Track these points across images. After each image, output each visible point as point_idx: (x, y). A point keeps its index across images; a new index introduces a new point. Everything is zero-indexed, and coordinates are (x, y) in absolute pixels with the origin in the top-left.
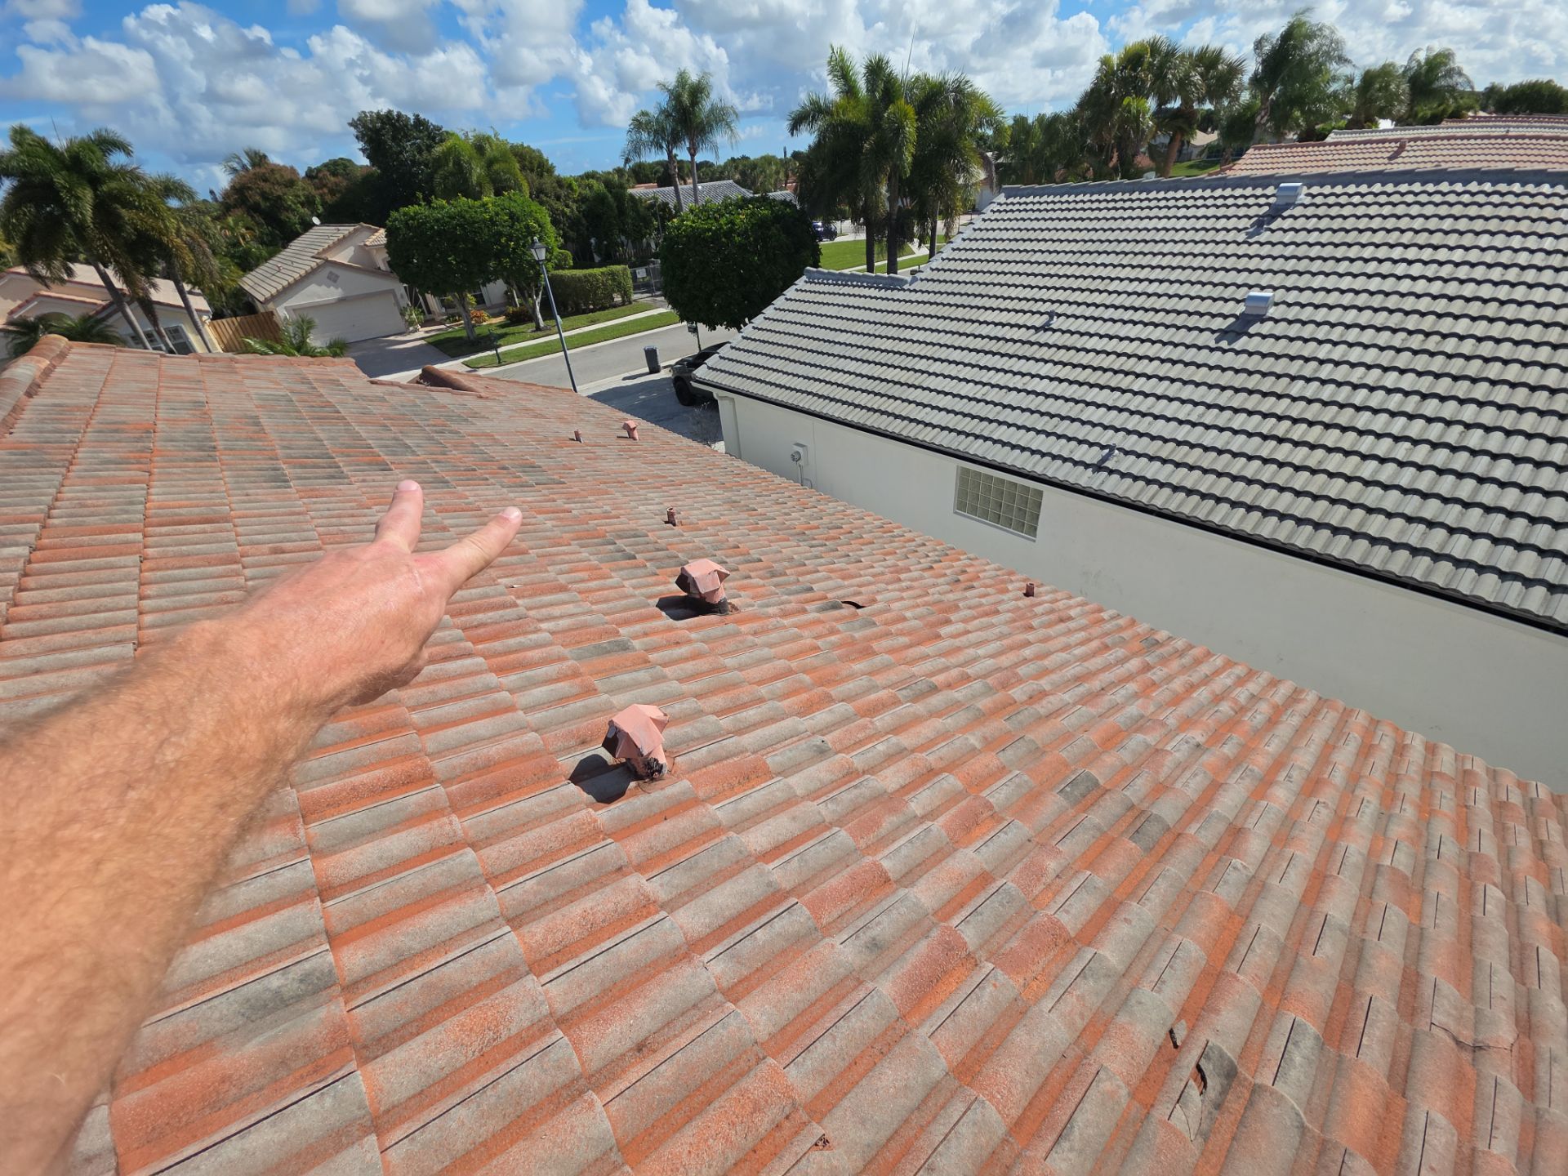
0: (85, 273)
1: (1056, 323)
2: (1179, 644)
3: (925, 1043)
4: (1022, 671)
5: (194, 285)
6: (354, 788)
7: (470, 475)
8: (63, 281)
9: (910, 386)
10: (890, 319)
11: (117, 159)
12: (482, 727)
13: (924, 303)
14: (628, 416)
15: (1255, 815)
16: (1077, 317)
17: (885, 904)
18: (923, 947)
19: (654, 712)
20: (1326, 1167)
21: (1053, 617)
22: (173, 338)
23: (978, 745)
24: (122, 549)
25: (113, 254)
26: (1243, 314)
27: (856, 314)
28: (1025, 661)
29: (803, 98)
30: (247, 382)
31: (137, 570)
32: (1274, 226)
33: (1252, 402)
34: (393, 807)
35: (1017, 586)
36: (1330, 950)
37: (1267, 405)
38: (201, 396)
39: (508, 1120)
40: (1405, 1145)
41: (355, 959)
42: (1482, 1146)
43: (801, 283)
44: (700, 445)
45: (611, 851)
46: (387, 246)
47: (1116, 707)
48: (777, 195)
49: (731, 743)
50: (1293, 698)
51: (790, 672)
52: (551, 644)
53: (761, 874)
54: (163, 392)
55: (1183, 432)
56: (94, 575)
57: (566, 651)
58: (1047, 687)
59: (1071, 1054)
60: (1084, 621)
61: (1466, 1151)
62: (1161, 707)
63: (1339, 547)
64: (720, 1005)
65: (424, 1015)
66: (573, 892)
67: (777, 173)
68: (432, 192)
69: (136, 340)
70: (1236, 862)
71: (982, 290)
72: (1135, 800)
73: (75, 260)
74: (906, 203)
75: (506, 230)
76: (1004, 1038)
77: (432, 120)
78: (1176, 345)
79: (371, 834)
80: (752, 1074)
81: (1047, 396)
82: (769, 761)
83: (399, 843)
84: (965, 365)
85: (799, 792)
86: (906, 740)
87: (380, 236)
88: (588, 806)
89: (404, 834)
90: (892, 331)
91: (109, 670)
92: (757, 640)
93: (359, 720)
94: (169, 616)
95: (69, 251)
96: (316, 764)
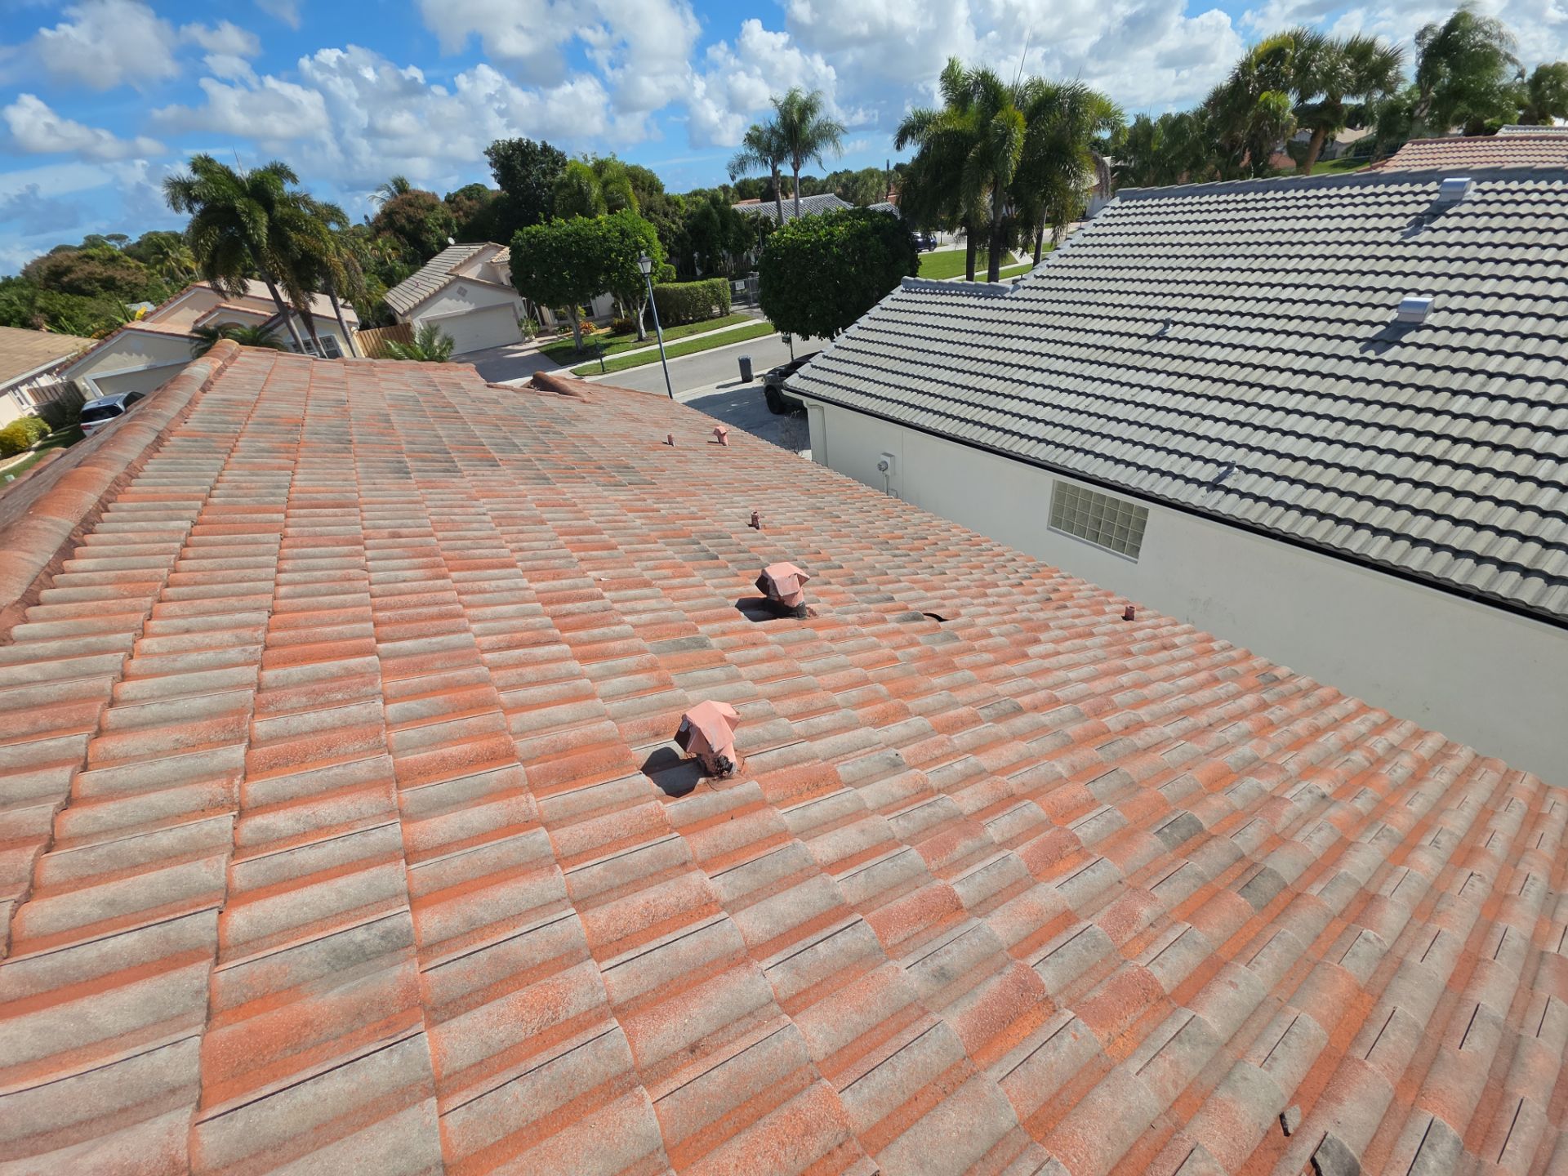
0: (258, 288)
1: (1171, 331)
2: (1303, 682)
3: (994, 1090)
4: (1118, 698)
5: (347, 299)
6: (443, 759)
7: (569, 474)
8: (239, 295)
9: (1006, 396)
10: (988, 327)
11: (288, 188)
12: (563, 712)
13: (1026, 311)
14: (716, 421)
15: (1392, 883)
16: (1196, 326)
17: (956, 932)
18: (995, 983)
19: (727, 710)
21: (1155, 643)
23: (1065, 774)
24: (267, 528)
25: (282, 272)
26: (1395, 322)
27: (953, 323)
28: (1122, 688)
29: (909, 111)
30: (383, 384)
31: (277, 547)
32: (1435, 225)
33: (1403, 419)
34: (477, 780)
35: (1115, 609)
36: (1480, 1045)
37: (1422, 422)
38: (343, 395)
39: (561, 1103)
41: (432, 923)
43: (897, 292)
44: (788, 452)
45: (676, 845)
46: (510, 262)
47: (1225, 747)
48: (879, 207)
49: (802, 748)
50: (1444, 753)
51: (866, 681)
52: (633, 637)
53: (826, 885)
54: (313, 391)
55: (1315, 451)
56: (243, 549)
57: (646, 645)
58: (1146, 718)
59: (1161, 1125)
60: (1191, 651)
62: (1279, 750)
63: (1506, 585)
64: (776, 1017)
65: (490, 985)
66: (638, 882)
67: (880, 184)
68: (553, 212)
69: (297, 347)
70: (1369, 933)
71: (1091, 297)
72: (1246, 851)
73: (251, 277)
74: (1013, 211)
75: (616, 246)
76: (1083, 1095)
77: (556, 145)
78: (1312, 355)
79: (456, 804)
80: (805, 1093)
81: (1158, 409)
82: (840, 769)
83: (479, 816)
84: (1068, 375)
85: (870, 805)
86: (986, 761)
87: (505, 254)
88: (658, 797)
89: (484, 807)
90: (990, 341)
91: (246, 634)
92: (834, 647)
93: (453, 696)
94: (300, 589)
95: (245, 269)
96: (412, 734)
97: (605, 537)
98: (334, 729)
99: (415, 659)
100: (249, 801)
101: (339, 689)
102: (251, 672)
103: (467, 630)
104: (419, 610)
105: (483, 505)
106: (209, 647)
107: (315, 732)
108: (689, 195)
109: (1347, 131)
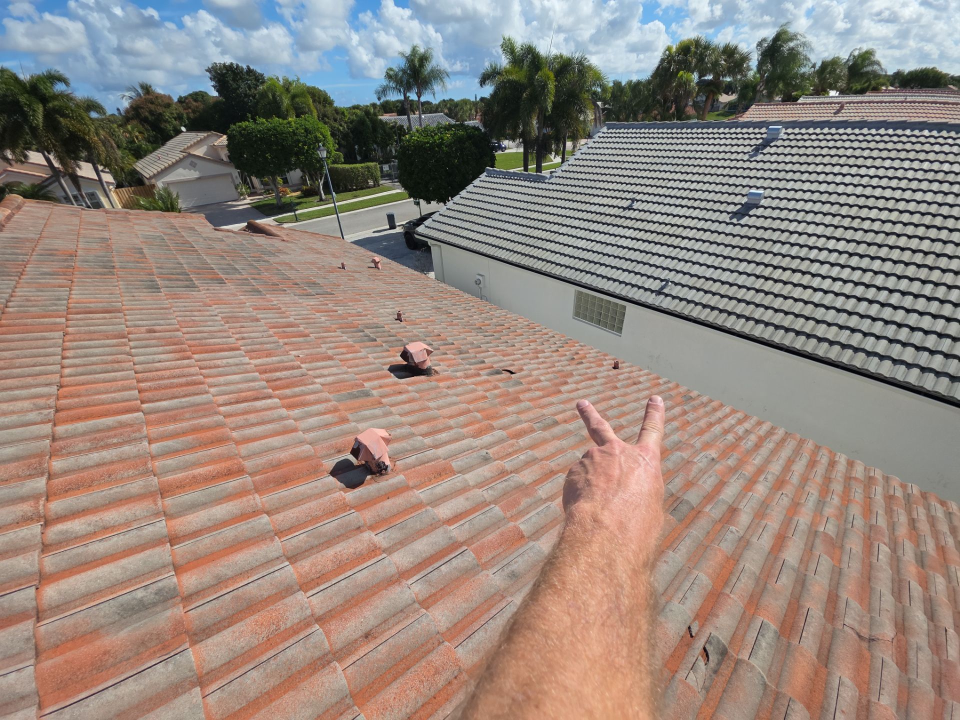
0: (35, 157)
1: (636, 205)
2: (705, 399)
5: (105, 166)
6: (194, 477)
7: (275, 288)
8: (22, 162)
9: (547, 241)
10: (536, 200)
11: (60, 87)
12: (276, 441)
13: (557, 191)
14: (373, 254)
15: (745, 501)
16: (648, 202)
17: (521, 551)
19: (384, 433)
20: (778, 709)
21: (629, 381)
22: (90, 199)
24: (52, 328)
25: (54, 146)
26: (746, 203)
27: (516, 196)
28: (612, 407)
29: (487, 65)
30: (136, 227)
31: (61, 341)
32: (765, 151)
33: (750, 256)
34: (219, 488)
35: (609, 363)
36: (786, 581)
37: (760, 257)
38: (106, 235)
39: (283, 679)
40: (826, 697)
41: (191, 581)
42: (874, 699)
43: (483, 176)
44: (419, 274)
45: (354, 517)
46: (228, 146)
48: (470, 123)
49: (430, 453)
50: (770, 433)
51: (469, 411)
52: (321, 391)
53: (446, 532)
54: (82, 231)
55: (709, 273)
56: (34, 343)
57: (330, 396)
58: (624, 423)
60: (648, 385)
61: (864, 702)
62: (692, 436)
63: (799, 343)
64: (417, 610)
65: (233, 615)
66: (330, 542)
67: (471, 110)
68: (257, 114)
69: (67, 200)
70: (733, 528)
71: (592, 184)
72: (674, 491)
73: (30, 149)
74: (548, 131)
75: (302, 139)
77: (258, 70)
78: (706, 221)
79: (204, 505)
80: (435, 651)
81: (630, 249)
82: (453, 464)
83: (221, 511)
84: (581, 229)
85: (471, 483)
86: (538, 453)
87: (223, 140)
88: (340, 490)
89: (224, 505)
90: (537, 208)
91: (41, 402)
92: (449, 392)
93: (199, 435)
94: (80, 369)
95: (26, 143)
96: (170, 462)
97: (301, 329)
98: (112, 463)
99: (170, 413)
100: (51, 514)
101: (115, 436)
102: (47, 428)
103: (207, 392)
104: (172, 381)
105: (215, 309)
106: (13, 412)
107: (98, 465)
108: (350, 108)
109: (724, 96)
